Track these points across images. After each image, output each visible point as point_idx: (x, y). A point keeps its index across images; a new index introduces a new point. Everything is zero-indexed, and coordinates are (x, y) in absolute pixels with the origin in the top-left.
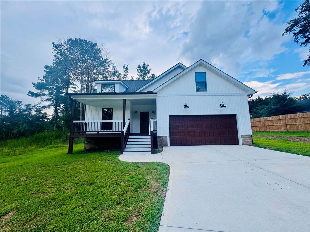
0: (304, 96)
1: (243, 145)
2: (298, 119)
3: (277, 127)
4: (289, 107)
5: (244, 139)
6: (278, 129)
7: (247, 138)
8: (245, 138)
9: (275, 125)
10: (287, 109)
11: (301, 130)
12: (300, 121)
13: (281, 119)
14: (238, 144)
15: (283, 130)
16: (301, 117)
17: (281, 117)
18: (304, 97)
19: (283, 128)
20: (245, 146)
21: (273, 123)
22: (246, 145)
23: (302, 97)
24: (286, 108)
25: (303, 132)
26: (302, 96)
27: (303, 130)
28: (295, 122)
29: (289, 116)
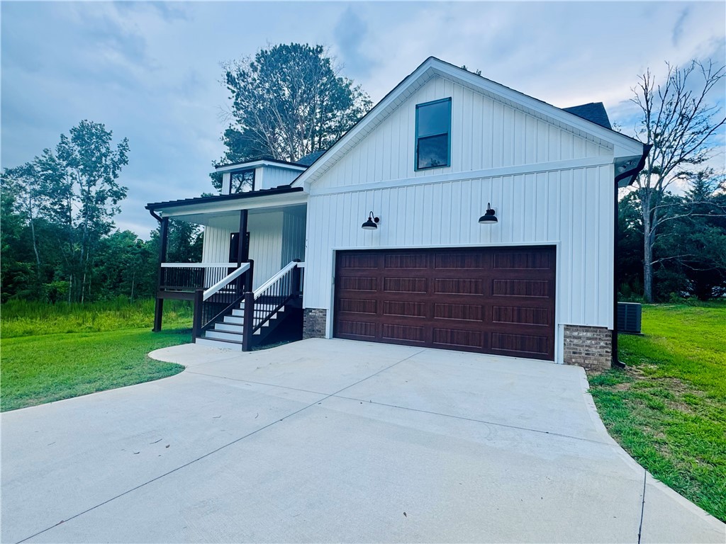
1: (568, 362)
5: (576, 341)
7: (589, 338)
8: (579, 338)
22: (581, 364)
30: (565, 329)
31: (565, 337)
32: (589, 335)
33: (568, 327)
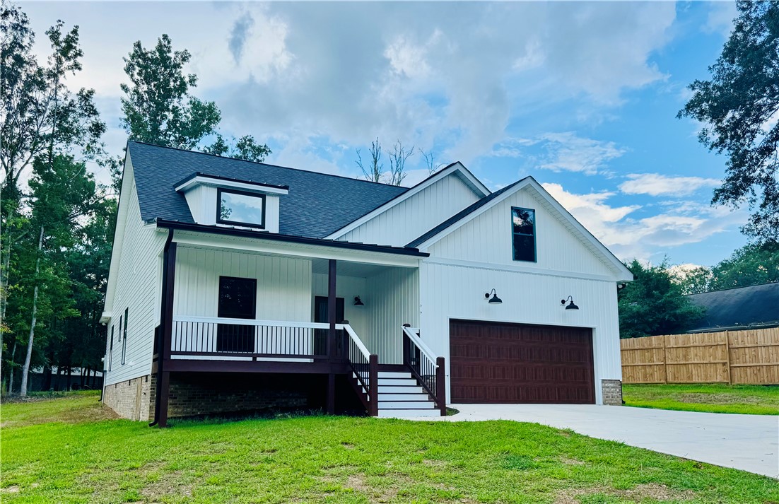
0: (696, 274)
1: (605, 404)
2: (692, 348)
3: (643, 370)
4: (672, 312)
5: (607, 390)
6: (645, 377)
7: (612, 387)
8: (608, 387)
9: (639, 364)
10: (667, 317)
11: (697, 381)
12: (696, 355)
13: (655, 348)
14: (593, 402)
15: (656, 381)
16: (697, 344)
17: (655, 340)
18: (697, 277)
19: (656, 375)
20: (608, 406)
21: (634, 359)
22: (610, 404)
23: (692, 275)
24: (664, 314)
25: (699, 385)
26: (691, 271)
27: (700, 381)
28: (685, 357)
29: (673, 340)
30: (602, 382)
31: (603, 387)
32: (612, 385)
33: (603, 381)
